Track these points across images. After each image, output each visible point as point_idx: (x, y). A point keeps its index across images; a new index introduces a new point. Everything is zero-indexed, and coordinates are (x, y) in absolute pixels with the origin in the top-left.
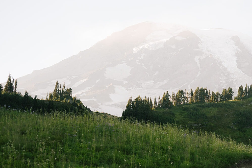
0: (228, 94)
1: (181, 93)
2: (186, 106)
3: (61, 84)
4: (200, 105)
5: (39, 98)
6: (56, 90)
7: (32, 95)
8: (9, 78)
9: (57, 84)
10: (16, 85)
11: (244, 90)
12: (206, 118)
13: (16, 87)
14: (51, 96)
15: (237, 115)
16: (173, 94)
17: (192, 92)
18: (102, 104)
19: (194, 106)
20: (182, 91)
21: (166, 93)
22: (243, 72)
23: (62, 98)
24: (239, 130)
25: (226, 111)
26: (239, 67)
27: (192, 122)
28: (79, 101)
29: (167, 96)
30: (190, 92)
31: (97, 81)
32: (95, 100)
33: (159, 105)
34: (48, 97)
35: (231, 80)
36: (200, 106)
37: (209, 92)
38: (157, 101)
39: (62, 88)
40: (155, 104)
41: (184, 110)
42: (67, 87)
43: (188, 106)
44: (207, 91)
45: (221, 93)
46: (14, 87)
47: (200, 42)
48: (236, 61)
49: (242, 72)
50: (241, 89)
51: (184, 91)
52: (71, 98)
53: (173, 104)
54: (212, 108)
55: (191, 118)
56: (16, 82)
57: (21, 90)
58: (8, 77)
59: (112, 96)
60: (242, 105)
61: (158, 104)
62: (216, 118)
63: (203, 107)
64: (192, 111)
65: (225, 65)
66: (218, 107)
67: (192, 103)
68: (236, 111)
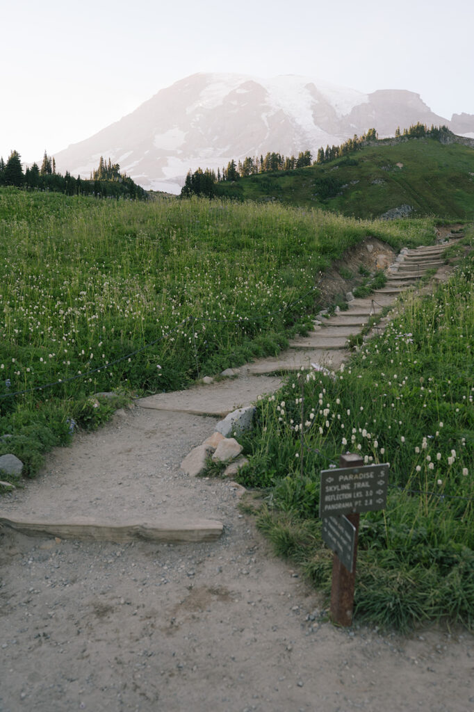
0: (305, 159)
1: (249, 161)
2: (256, 177)
3: (106, 159)
4: (272, 174)
5: (83, 178)
6: (101, 167)
7: (75, 174)
8: (46, 157)
9: (102, 159)
10: (54, 164)
11: (325, 152)
12: (281, 190)
13: (54, 167)
14: (96, 175)
15: (317, 184)
16: (240, 163)
17: (262, 159)
18: (154, 181)
19: (265, 175)
20: (250, 158)
21: (231, 162)
22: (322, 129)
23: (110, 176)
24: (321, 202)
25: (304, 179)
26: (316, 123)
27: (264, 196)
28: (129, 178)
29: (232, 165)
30: (259, 159)
31: (146, 152)
32: (145, 176)
33: (224, 177)
34: (93, 177)
35: (306, 140)
36: (273, 176)
37: (283, 157)
38: (221, 173)
39: (108, 164)
40: (219, 176)
41: (254, 182)
42: (114, 163)
43: (258, 177)
44: (280, 157)
45: (297, 158)
46: (52, 166)
47: (267, 94)
48: (313, 115)
49: (320, 130)
50: (321, 151)
51: (252, 158)
52: (119, 175)
53: (240, 175)
54: (287, 177)
55: (263, 191)
56: (54, 161)
57: (60, 170)
58: (43, 156)
59: (164, 170)
60: (323, 171)
61: (222, 176)
63: (276, 176)
64: (263, 182)
65: (299, 122)
66: (294, 175)
67: (263, 172)
68: (316, 179)
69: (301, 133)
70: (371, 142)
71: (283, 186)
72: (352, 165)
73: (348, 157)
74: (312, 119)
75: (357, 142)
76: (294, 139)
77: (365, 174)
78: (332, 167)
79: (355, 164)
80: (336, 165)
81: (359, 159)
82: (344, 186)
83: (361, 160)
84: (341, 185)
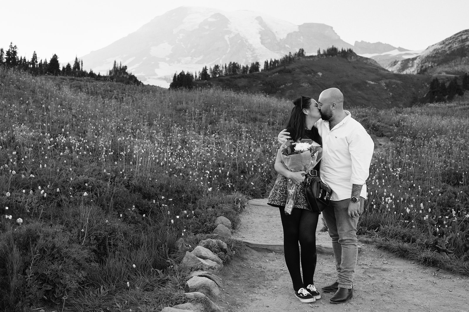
0: (255, 66)
1: (217, 67)
2: (221, 78)
3: (118, 62)
4: (233, 76)
5: (102, 74)
6: (115, 67)
7: (96, 72)
8: (76, 59)
9: (115, 62)
10: (82, 64)
11: (269, 63)
12: (238, 87)
13: (82, 66)
14: (111, 72)
15: (264, 84)
16: (210, 69)
17: (226, 66)
18: (149, 78)
19: (228, 77)
20: (218, 65)
21: (205, 67)
22: (266, 47)
23: (120, 73)
25: (255, 81)
26: (262, 43)
28: (133, 76)
29: (205, 70)
30: (224, 66)
31: (144, 58)
32: (143, 75)
33: (199, 77)
34: (108, 73)
35: (255, 55)
36: (233, 78)
37: (240, 66)
38: (198, 75)
39: (119, 65)
40: (196, 76)
41: (220, 81)
42: (123, 65)
43: (223, 78)
44: (238, 65)
45: (250, 66)
46: (80, 66)
47: (229, 23)
48: (260, 38)
49: (265, 48)
50: (266, 63)
51: (219, 65)
52: (127, 73)
53: (211, 76)
54: (243, 79)
56: (82, 62)
57: (86, 68)
59: (157, 71)
60: (267, 76)
62: (246, 87)
63: (235, 78)
64: (226, 82)
65: (251, 42)
66: (248, 78)
67: (226, 75)
68: (263, 81)
69: (252, 50)
70: (300, 57)
71: (240, 85)
72: (287, 72)
73: (285, 67)
74: (260, 40)
75: (291, 57)
76: (247, 53)
77: (296, 79)
78: (274, 73)
79: (289, 72)
80: (276, 72)
81: (293, 69)
82: (282, 87)
83: (294, 69)
84: (280, 86)
